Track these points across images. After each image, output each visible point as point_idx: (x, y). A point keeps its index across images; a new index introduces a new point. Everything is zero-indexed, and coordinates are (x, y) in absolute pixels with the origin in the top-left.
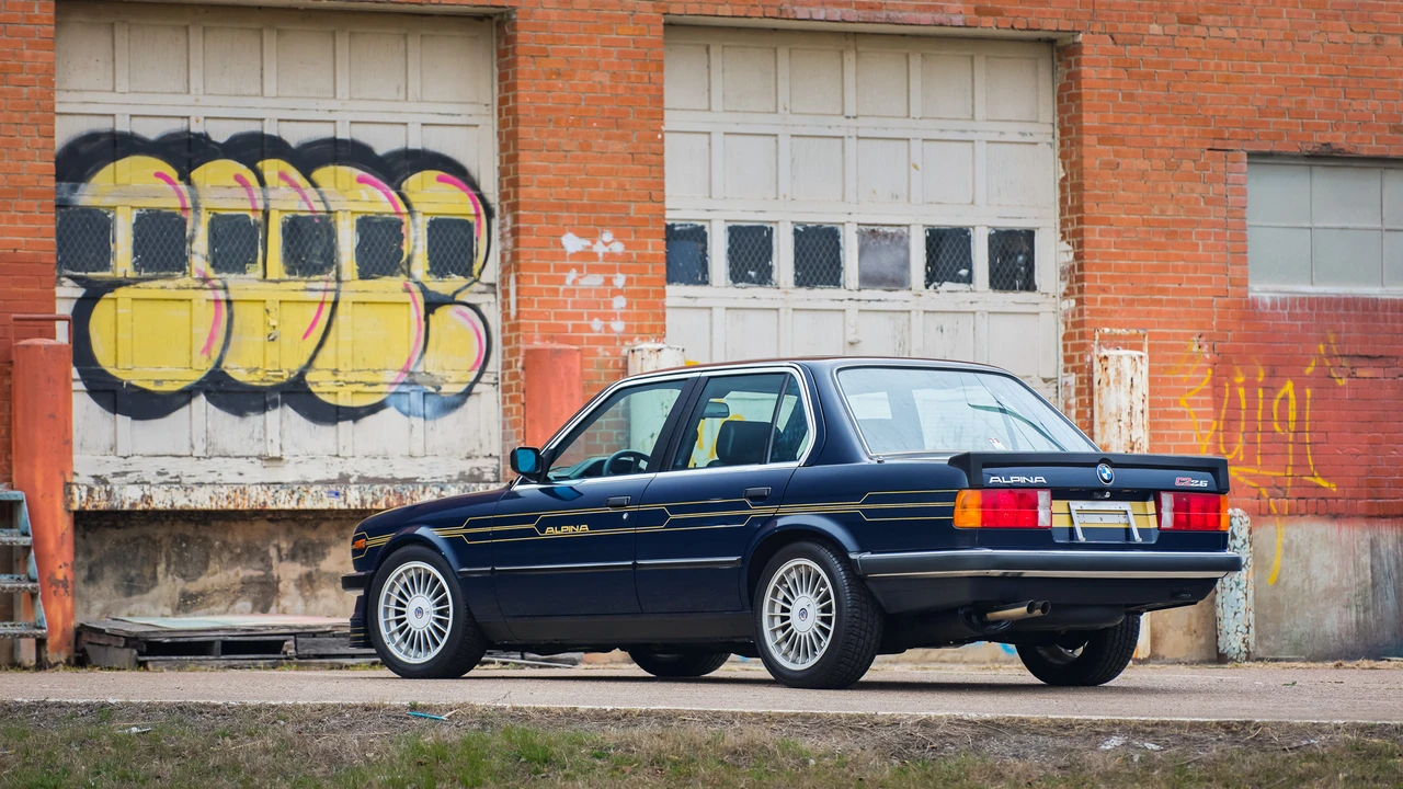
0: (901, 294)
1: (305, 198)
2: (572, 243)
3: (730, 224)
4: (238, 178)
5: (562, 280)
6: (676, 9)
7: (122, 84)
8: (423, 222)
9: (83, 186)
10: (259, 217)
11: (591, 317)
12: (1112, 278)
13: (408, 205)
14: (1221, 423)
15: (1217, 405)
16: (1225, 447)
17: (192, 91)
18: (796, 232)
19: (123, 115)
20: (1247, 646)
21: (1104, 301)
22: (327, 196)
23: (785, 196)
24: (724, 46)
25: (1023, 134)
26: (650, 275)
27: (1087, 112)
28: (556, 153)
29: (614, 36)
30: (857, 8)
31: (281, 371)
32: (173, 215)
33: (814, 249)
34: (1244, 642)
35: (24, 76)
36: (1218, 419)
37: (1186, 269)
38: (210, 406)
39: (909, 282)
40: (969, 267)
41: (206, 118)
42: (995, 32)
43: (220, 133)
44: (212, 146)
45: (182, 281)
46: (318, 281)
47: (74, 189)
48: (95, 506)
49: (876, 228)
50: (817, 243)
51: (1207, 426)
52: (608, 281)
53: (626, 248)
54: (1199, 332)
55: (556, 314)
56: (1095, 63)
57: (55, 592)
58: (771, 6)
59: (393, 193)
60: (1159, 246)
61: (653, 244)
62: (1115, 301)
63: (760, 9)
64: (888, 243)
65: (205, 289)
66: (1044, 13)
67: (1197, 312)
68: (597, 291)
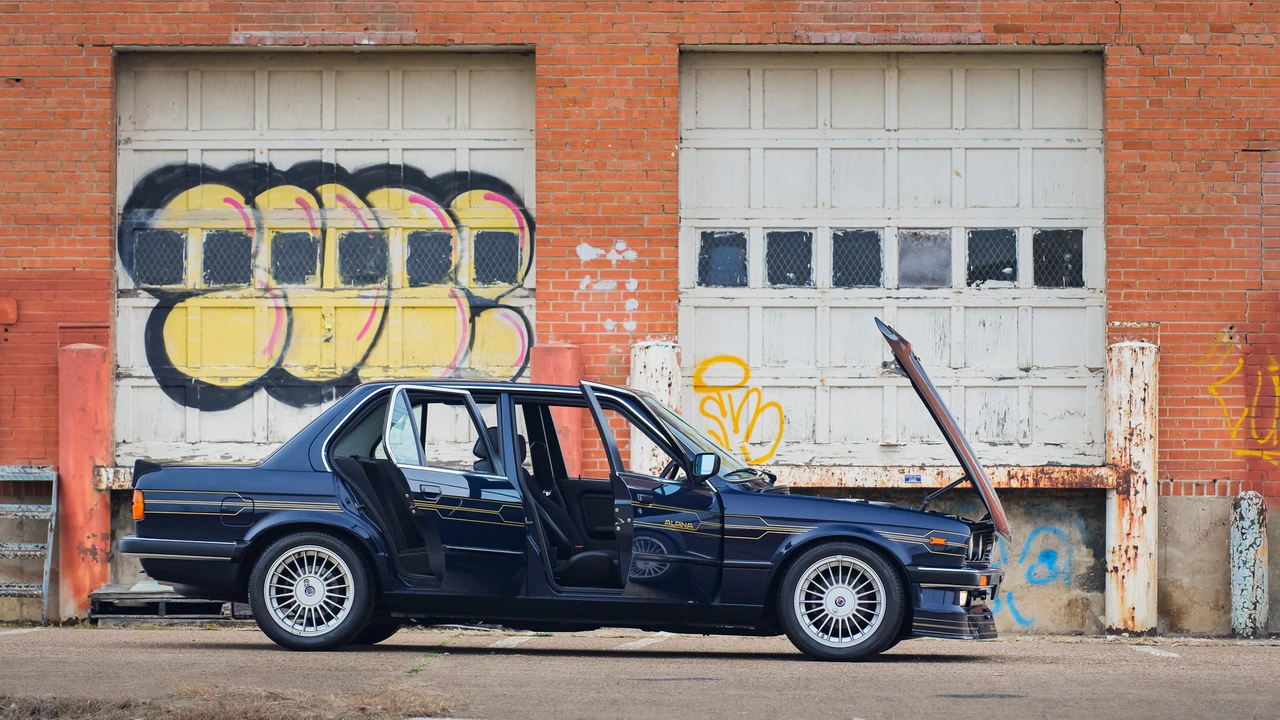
0: (942, 292)
1: (359, 217)
2: (586, 252)
3: (770, 231)
4: (300, 201)
5: (576, 286)
6: (691, 41)
7: (195, 124)
8: (470, 235)
9: (158, 211)
10: (318, 234)
11: (604, 318)
12: (1136, 274)
13: (455, 221)
14: (1254, 409)
15: (1249, 393)
16: (1257, 433)
17: (257, 127)
18: (836, 237)
19: (194, 149)
20: (1254, 621)
21: (1128, 296)
22: (381, 216)
23: (823, 204)
24: (764, 70)
25: (1071, 140)
26: (663, 279)
27: (1112, 119)
28: (573, 173)
29: (630, 66)
30: (871, 32)
31: (335, 368)
32: (241, 234)
33: (857, 252)
34: (1250, 618)
35: (83, 120)
36: (1249, 406)
37: (1216, 264)
38: (271, 398)
39: (950, 281)
40: (1014, 265)
41: (269, 150)
42: (1015, 47)
43: (283, 163)
44: (275, 174)
45: (245, 290)
46: (371, 290)
47: (151, 214)
48: (121, 486)
49: (917, 231)
50: (860, 246)
51: (1238, 412)
52: (621, 286)
53: (639, 256)
54: (1231, 323)
55: (570, 316)
56: (1123, 72)
57: (83, 559)
58: (786, 33)
59: (442, 211)
60: (1188, 243)
61: (666, 252)
62: (1140, 296)
63: (775, 36)
64: (931, 244)
65: (267, 298)
66: (1066, 28)
67: (1228, 305)
68: (609, 294)
